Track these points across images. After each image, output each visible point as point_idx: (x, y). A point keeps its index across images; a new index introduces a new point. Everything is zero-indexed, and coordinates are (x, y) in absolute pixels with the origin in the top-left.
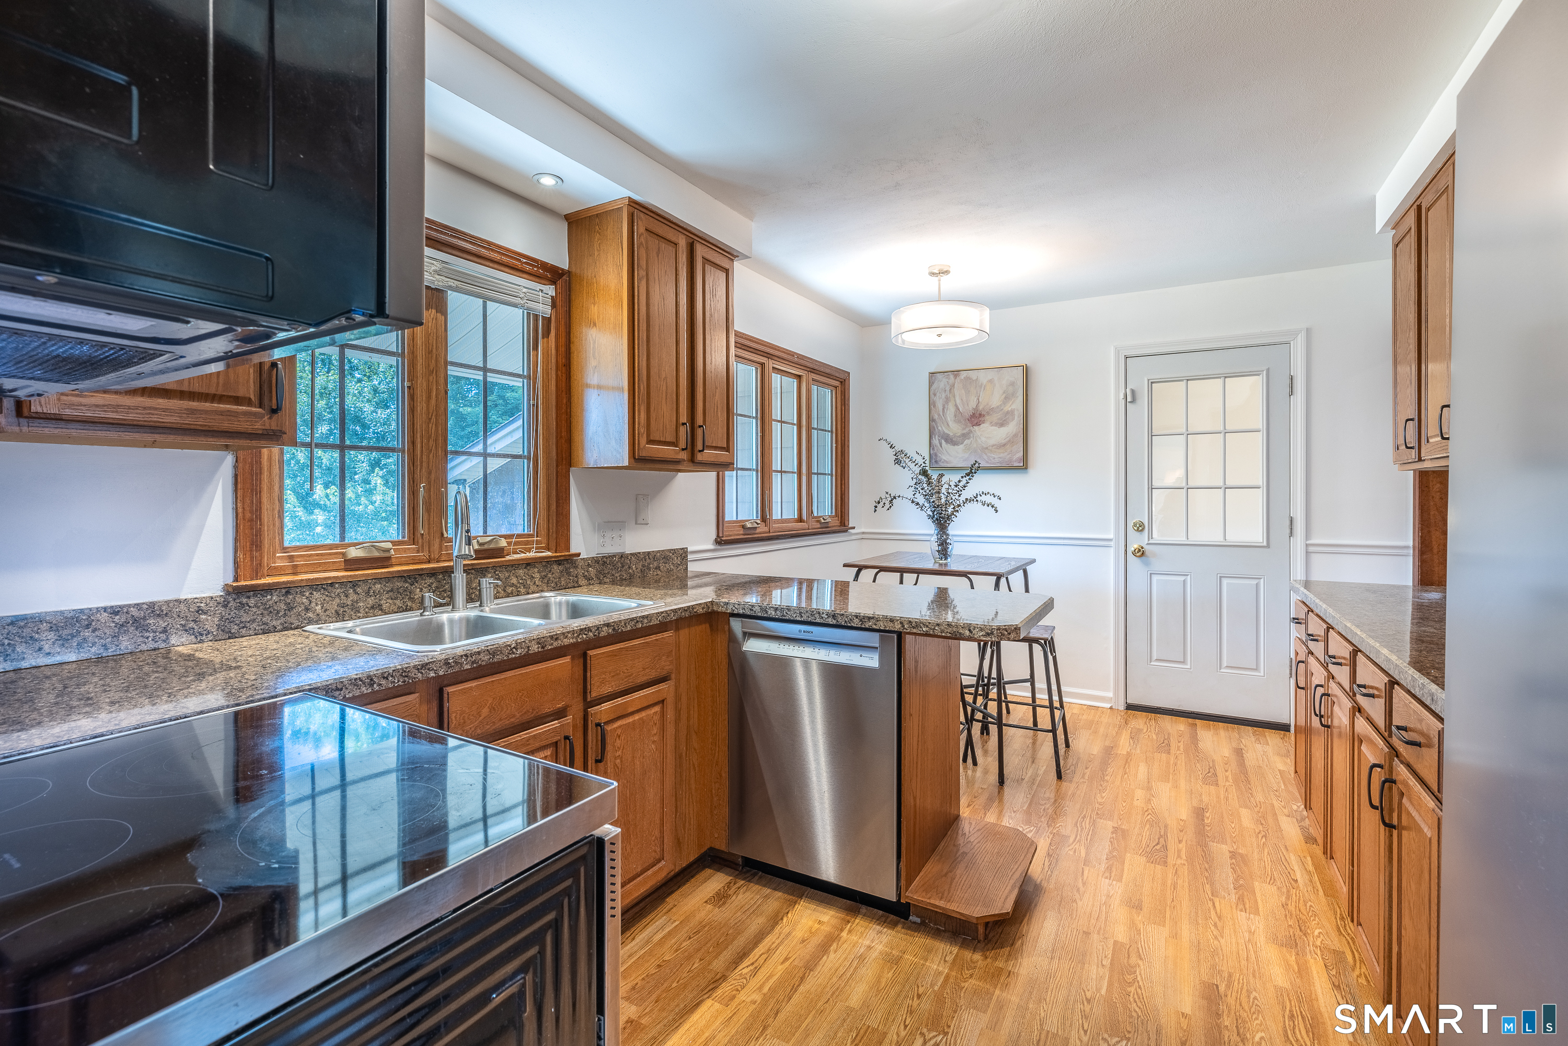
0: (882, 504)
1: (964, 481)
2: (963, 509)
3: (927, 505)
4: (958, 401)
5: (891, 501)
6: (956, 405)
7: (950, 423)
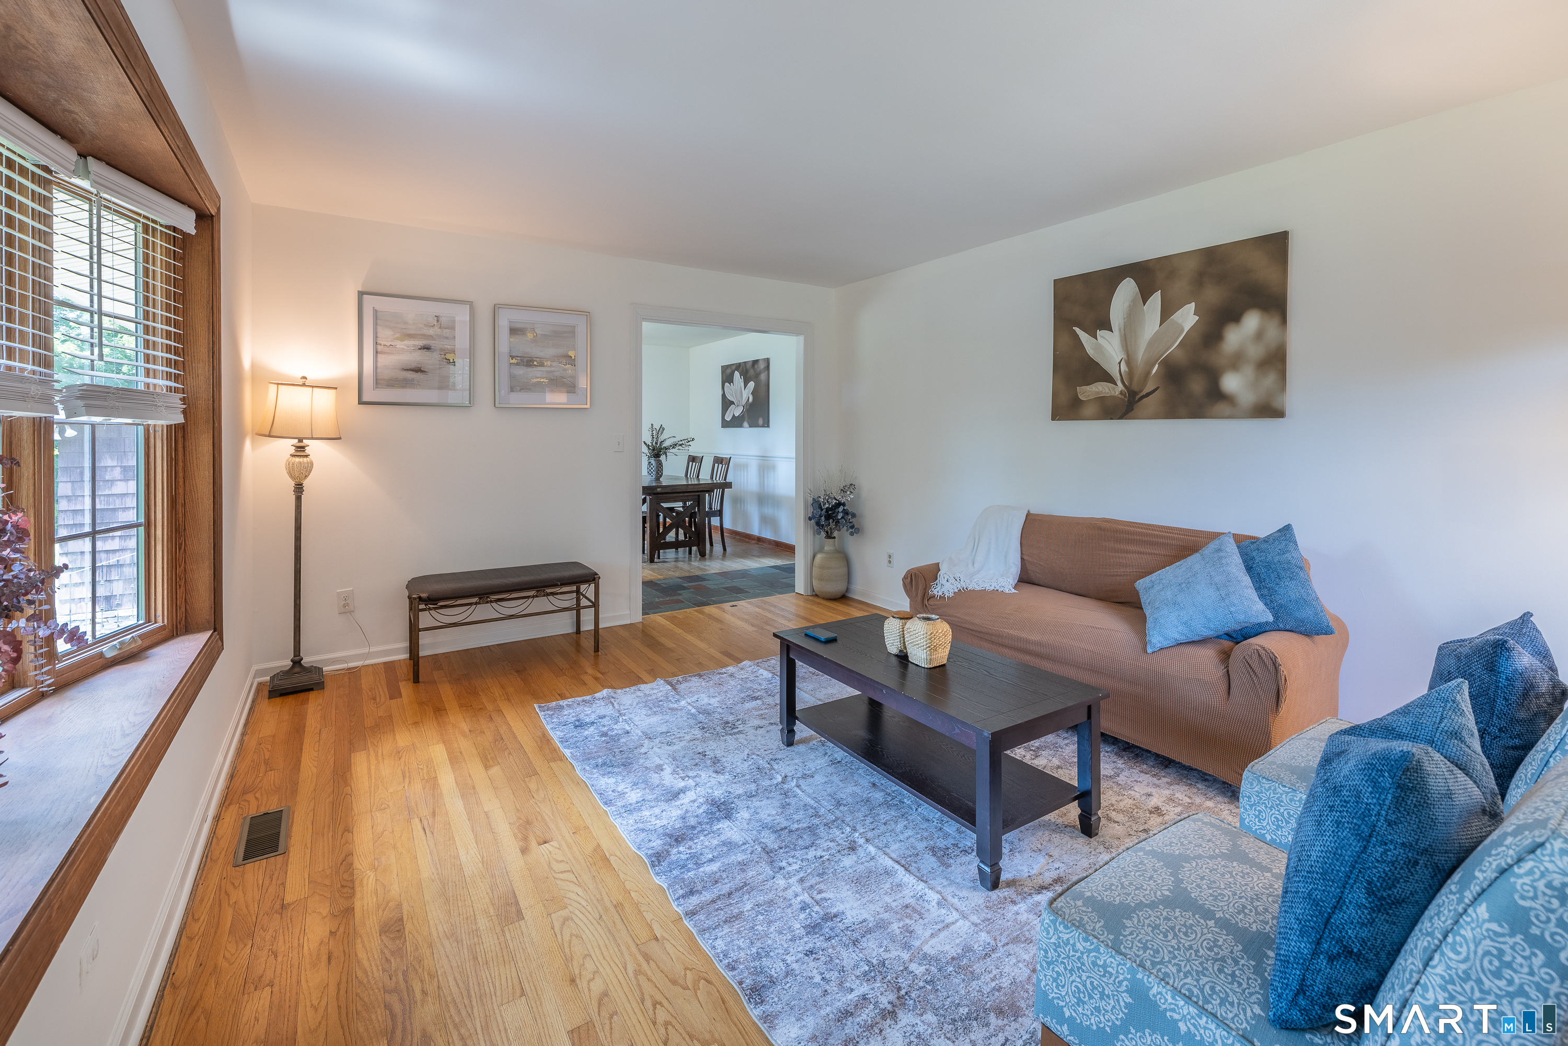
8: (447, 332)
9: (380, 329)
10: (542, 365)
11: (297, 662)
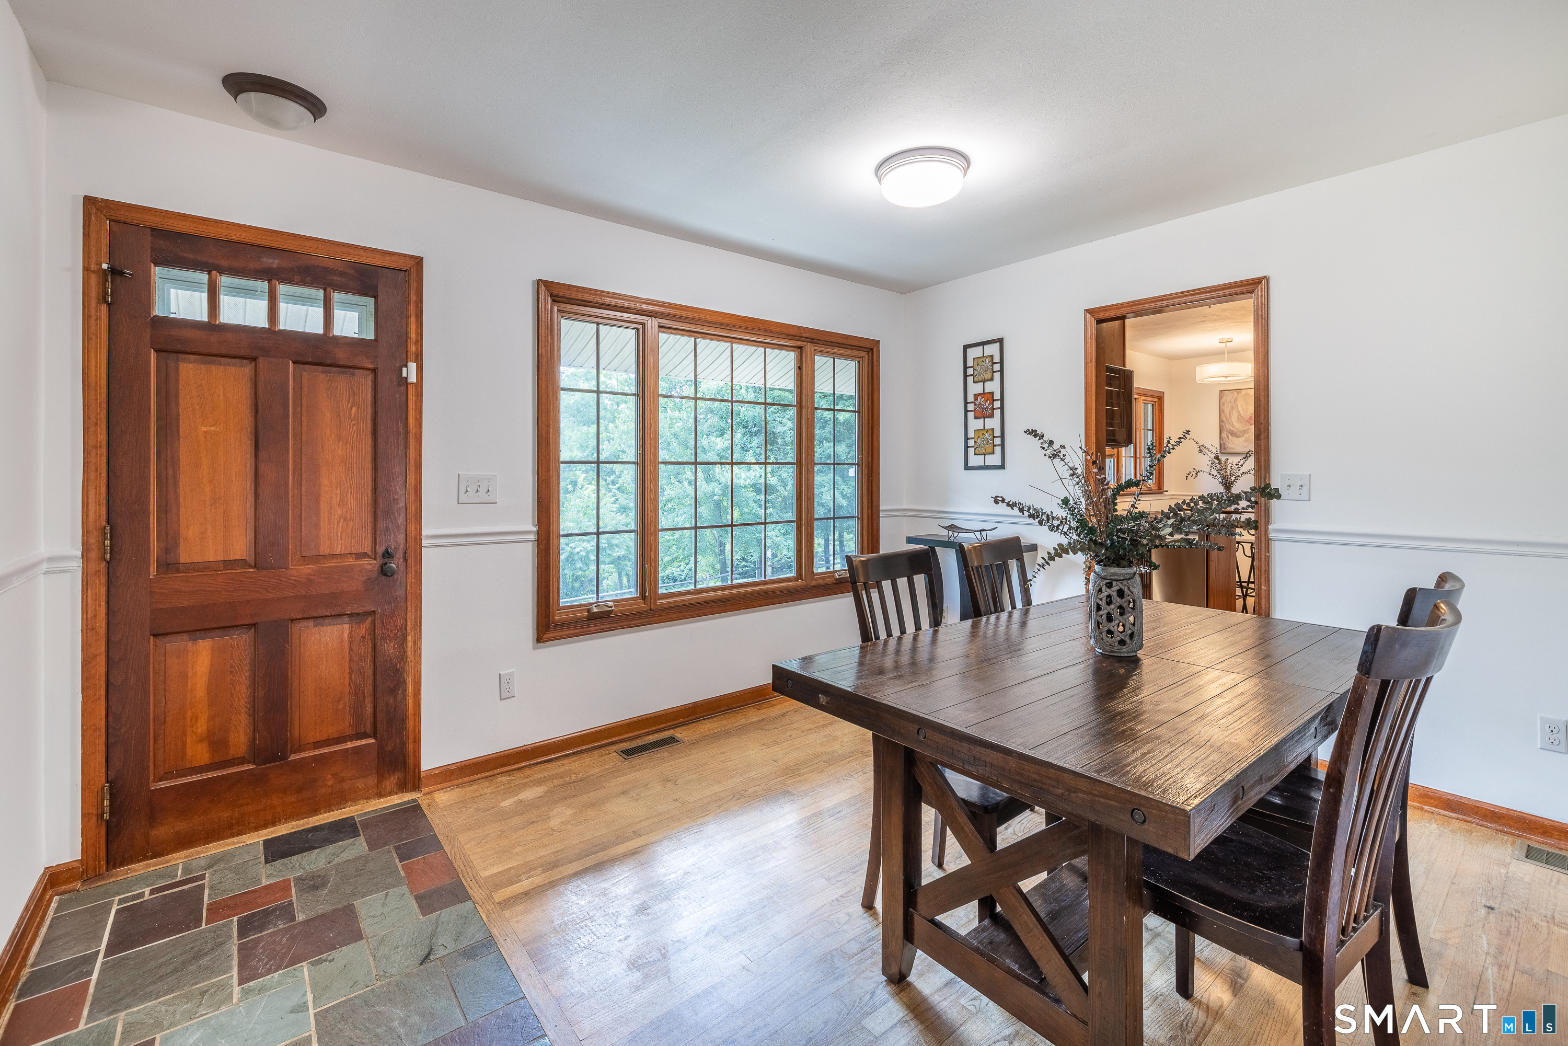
0: (1191, 475)
1: (1242, 462)
2: (1241, 478)
3: (1219, 476)
4: (1240, 409)
5: (1196, 474)
6: (1239, 412)
7: (1235, 424)
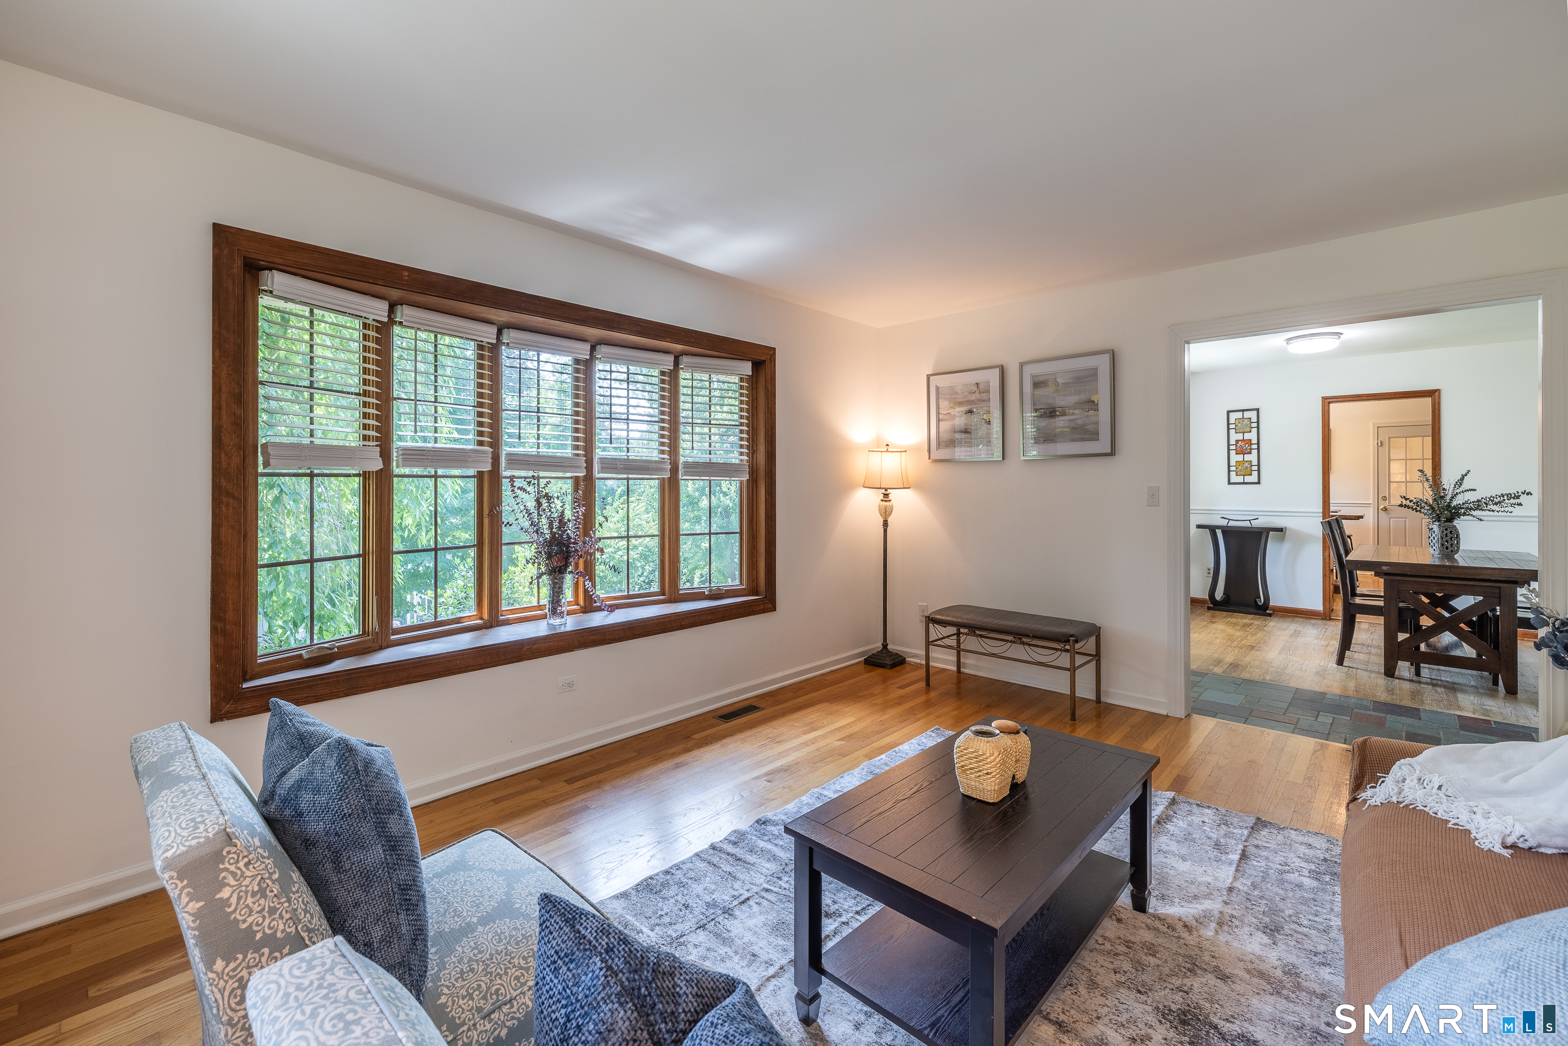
8: (984, 396)
9: (940, 400)
10: (1064, 414)
11: (885, 646)
